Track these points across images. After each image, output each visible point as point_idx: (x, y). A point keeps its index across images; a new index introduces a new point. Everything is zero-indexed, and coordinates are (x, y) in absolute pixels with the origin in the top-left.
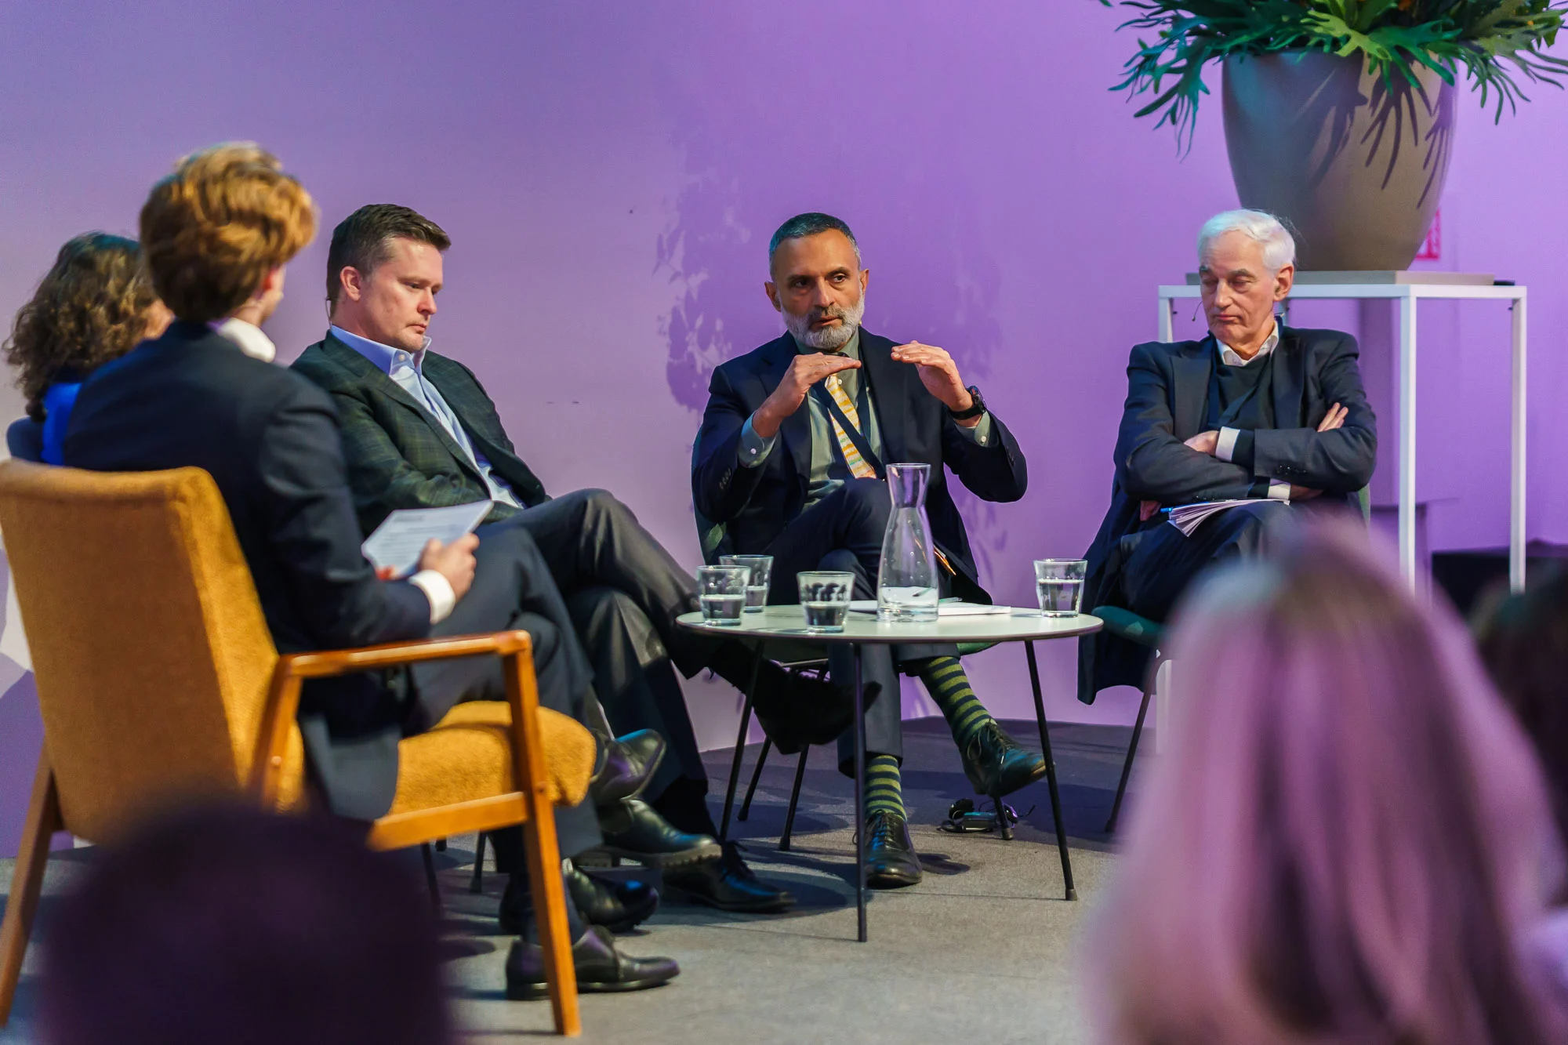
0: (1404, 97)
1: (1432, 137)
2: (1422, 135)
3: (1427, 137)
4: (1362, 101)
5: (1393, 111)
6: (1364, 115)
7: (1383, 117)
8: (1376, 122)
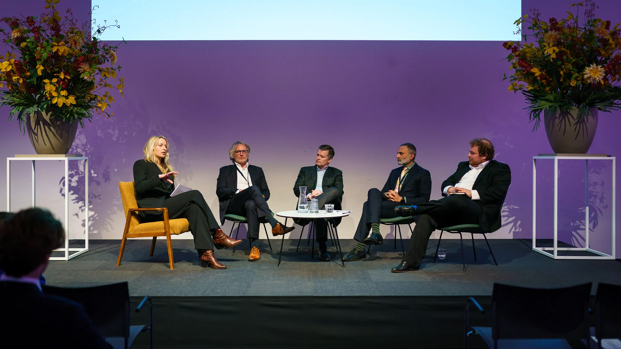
0: (566, 117)
1: (576, 125)
2: (572, 124)
3: (574, 125)
4: (556, 118)
5: (563, 120)
6: (557, 121)
7: (561, 121)
8: (559, 123)
